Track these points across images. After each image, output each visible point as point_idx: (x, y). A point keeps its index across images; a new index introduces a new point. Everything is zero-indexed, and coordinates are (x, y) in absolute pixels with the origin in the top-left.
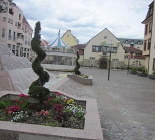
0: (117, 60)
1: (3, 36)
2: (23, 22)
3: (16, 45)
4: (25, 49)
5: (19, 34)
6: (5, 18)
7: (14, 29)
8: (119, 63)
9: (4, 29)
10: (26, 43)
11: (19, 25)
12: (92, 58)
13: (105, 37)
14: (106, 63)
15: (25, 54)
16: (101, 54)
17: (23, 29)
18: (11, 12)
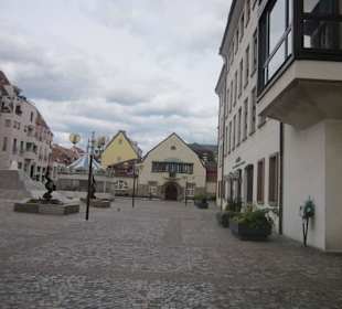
0: (193, 185)
1: (4, 149)
2: (38, 124)
3: (23, 162)
4: (39, 168)
5: (29, 145)
6: (8, 121)
7: (22, 136)
8: (197, 189)
9: (6, 138)
10: (40, 157)
11: (30, 129)
12: (152, 183)
13: (173, 148)
14: (175, 190)
15: (38, 176)
16: (166, 175)
17: (36, 135)
18: (19, 111)
